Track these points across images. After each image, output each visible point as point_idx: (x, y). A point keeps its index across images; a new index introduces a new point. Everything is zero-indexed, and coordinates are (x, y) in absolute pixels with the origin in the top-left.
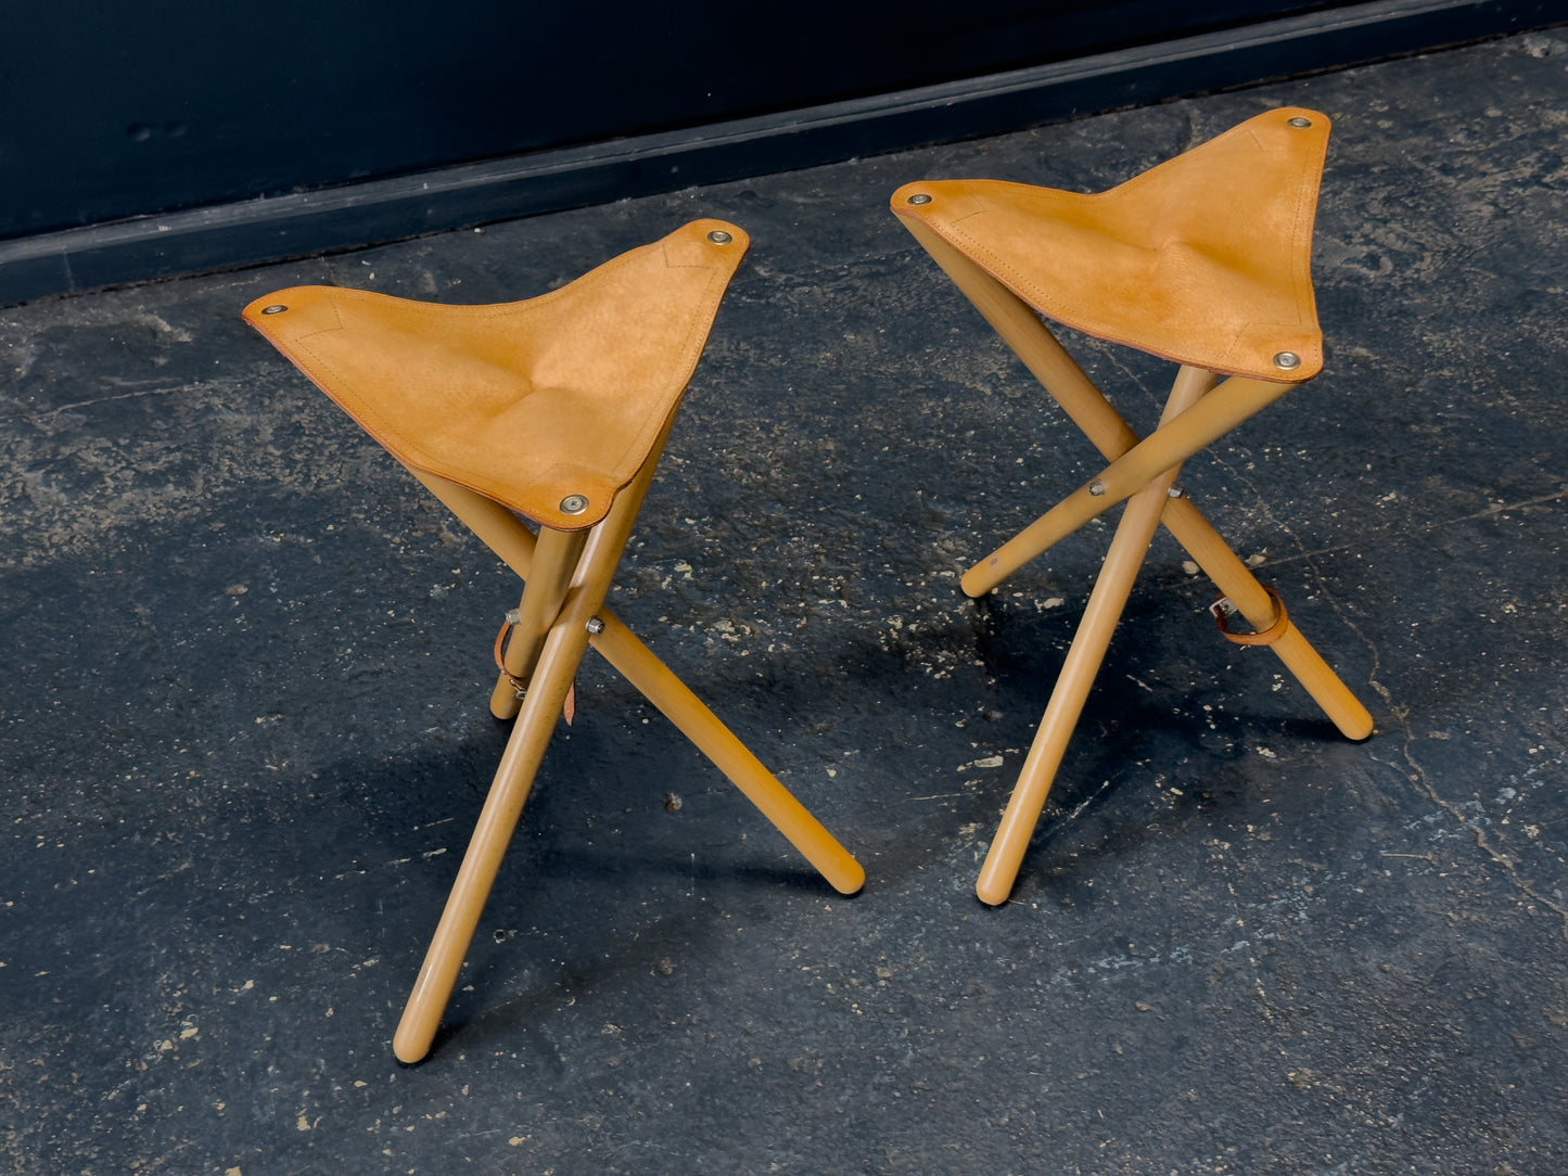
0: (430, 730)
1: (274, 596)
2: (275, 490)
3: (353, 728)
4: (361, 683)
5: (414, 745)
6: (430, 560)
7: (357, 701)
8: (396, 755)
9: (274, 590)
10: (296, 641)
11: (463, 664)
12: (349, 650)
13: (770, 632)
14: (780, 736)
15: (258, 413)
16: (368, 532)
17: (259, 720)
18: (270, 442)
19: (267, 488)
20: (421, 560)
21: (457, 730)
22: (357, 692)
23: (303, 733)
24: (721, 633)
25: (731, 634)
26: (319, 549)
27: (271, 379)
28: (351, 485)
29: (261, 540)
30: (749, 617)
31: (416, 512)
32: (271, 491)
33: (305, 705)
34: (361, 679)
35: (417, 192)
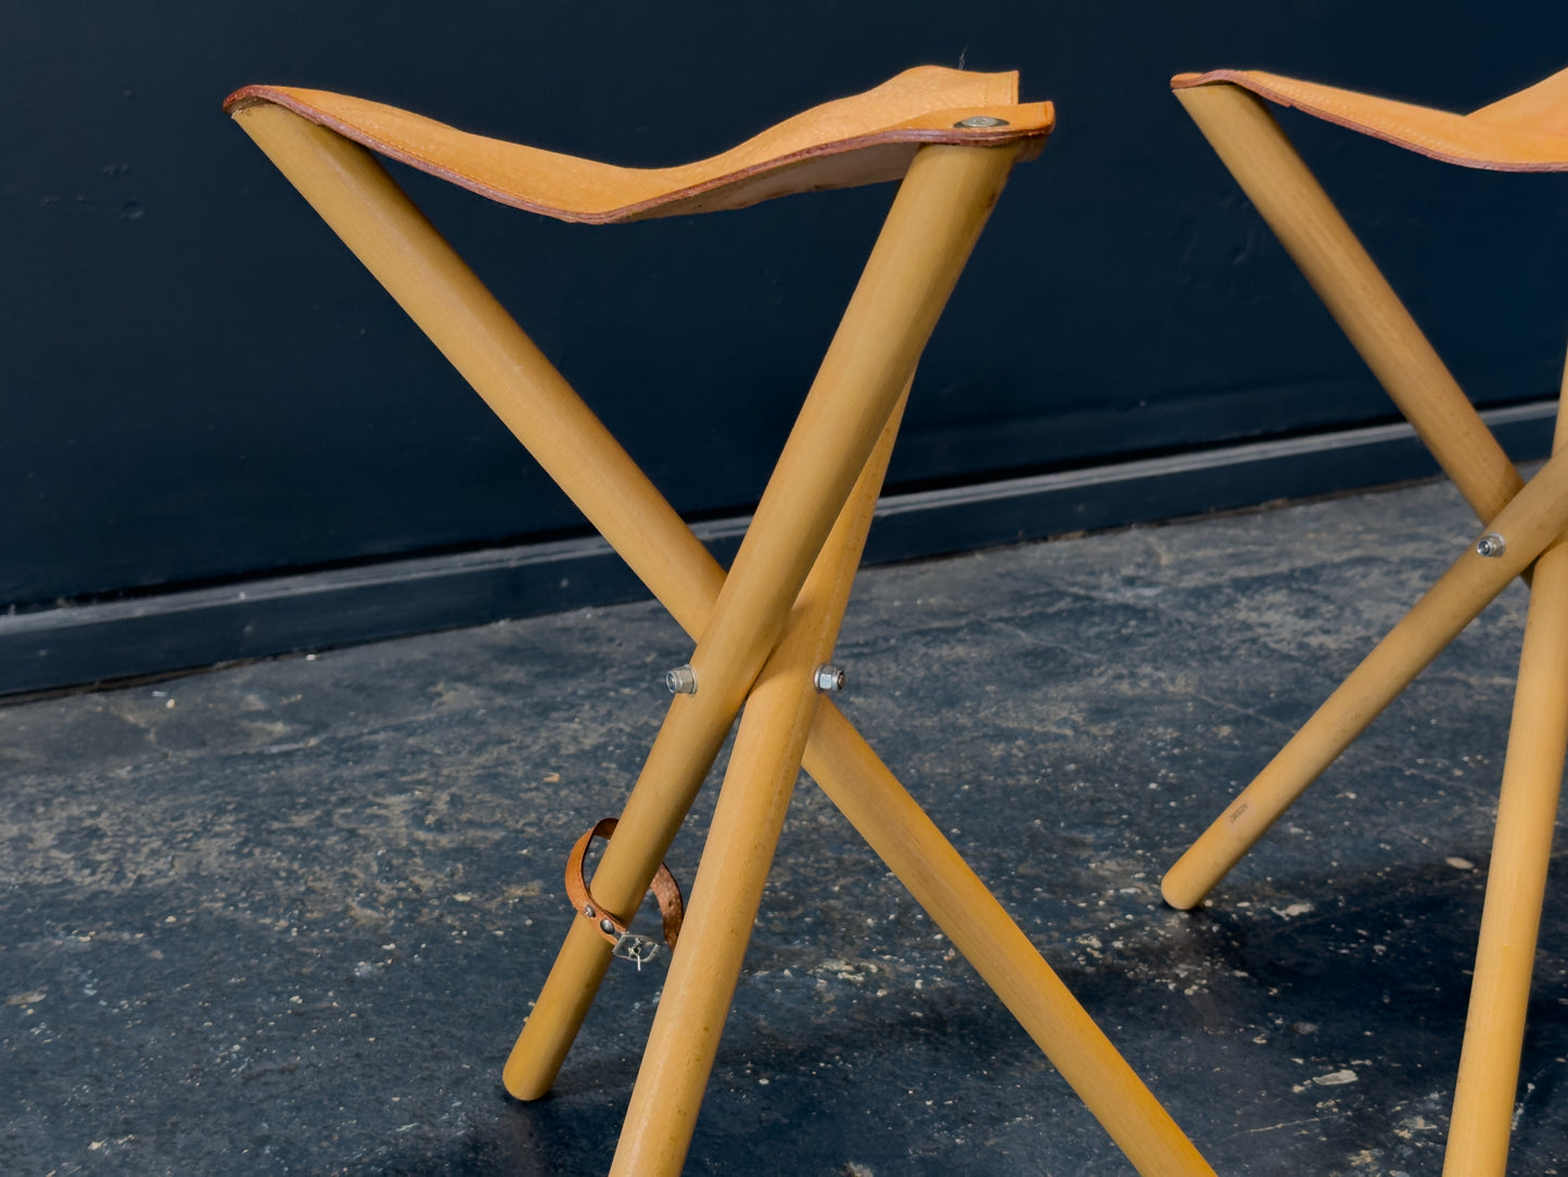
0: (404, 1128)
1: (93, 1000)
2: (70, 891)
3: (265, 1140)
4: (267, 1084)
5: (382, 1150)
6: (342, 939)
7: (265, 1106)
8: (354, 1165)
9: (91, 993)
10: (142, 1046)
11: (433, 1046)
12: (237, 1047)
13: (908, 968)
14: (989, 1079)
15: (28, 821)
16: (234, 920)
17: (95, 1146)
18: (55, 847)
19: (57, 890)
20: (330, 941)
21: (450, 1124)
22: (261, 1095)
23: (179, 1154)
24: (836, 973)
25: (850, 973)
26: (156, 944)
27: (43, 788)
28: (192, 876)
29: (58, 942)
30: (866, 954)
31: (304, 893)
32: (63, 893)
33: (174, 1119)
34: (263, 1079)
35: (234, 601)
